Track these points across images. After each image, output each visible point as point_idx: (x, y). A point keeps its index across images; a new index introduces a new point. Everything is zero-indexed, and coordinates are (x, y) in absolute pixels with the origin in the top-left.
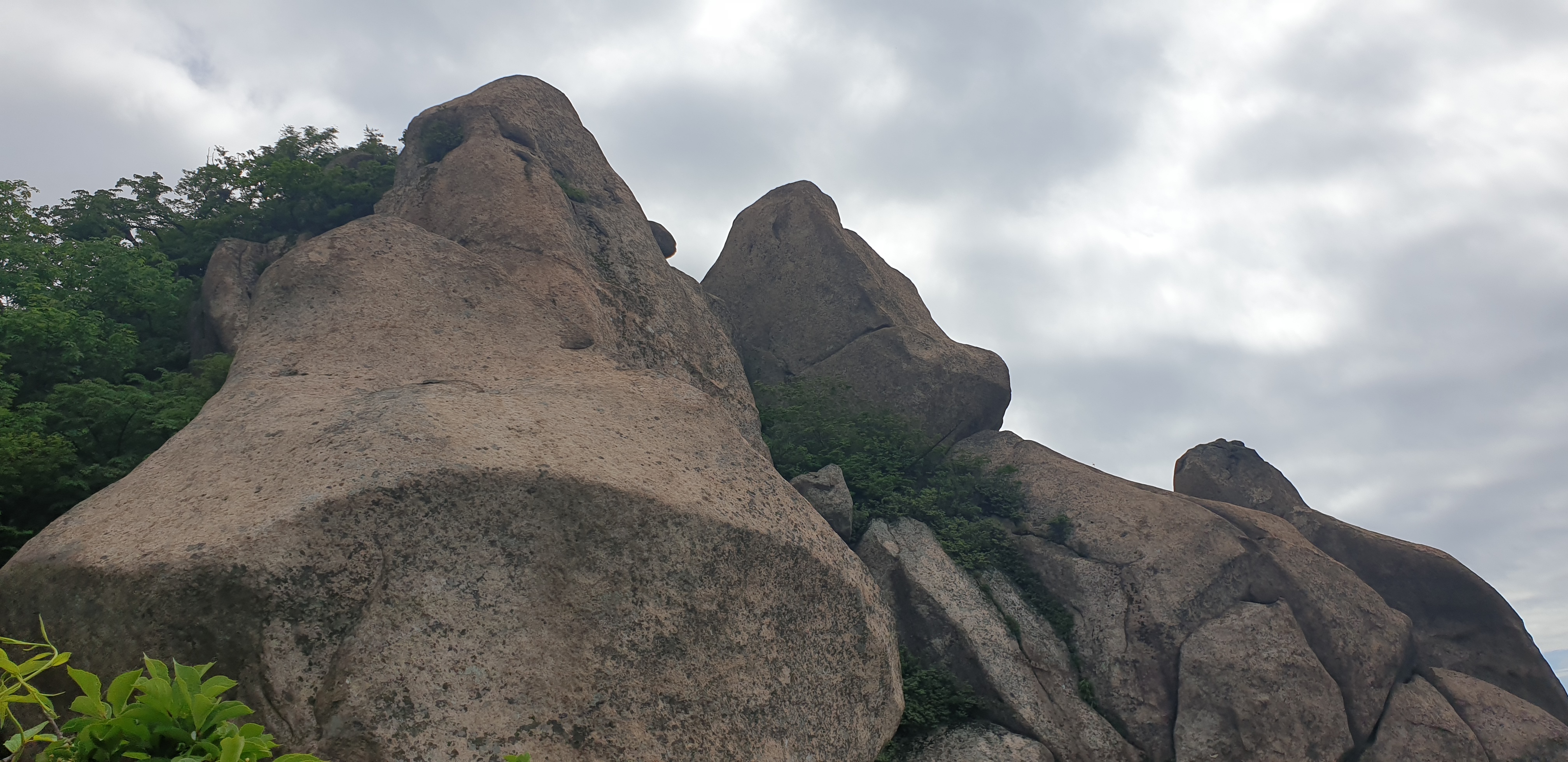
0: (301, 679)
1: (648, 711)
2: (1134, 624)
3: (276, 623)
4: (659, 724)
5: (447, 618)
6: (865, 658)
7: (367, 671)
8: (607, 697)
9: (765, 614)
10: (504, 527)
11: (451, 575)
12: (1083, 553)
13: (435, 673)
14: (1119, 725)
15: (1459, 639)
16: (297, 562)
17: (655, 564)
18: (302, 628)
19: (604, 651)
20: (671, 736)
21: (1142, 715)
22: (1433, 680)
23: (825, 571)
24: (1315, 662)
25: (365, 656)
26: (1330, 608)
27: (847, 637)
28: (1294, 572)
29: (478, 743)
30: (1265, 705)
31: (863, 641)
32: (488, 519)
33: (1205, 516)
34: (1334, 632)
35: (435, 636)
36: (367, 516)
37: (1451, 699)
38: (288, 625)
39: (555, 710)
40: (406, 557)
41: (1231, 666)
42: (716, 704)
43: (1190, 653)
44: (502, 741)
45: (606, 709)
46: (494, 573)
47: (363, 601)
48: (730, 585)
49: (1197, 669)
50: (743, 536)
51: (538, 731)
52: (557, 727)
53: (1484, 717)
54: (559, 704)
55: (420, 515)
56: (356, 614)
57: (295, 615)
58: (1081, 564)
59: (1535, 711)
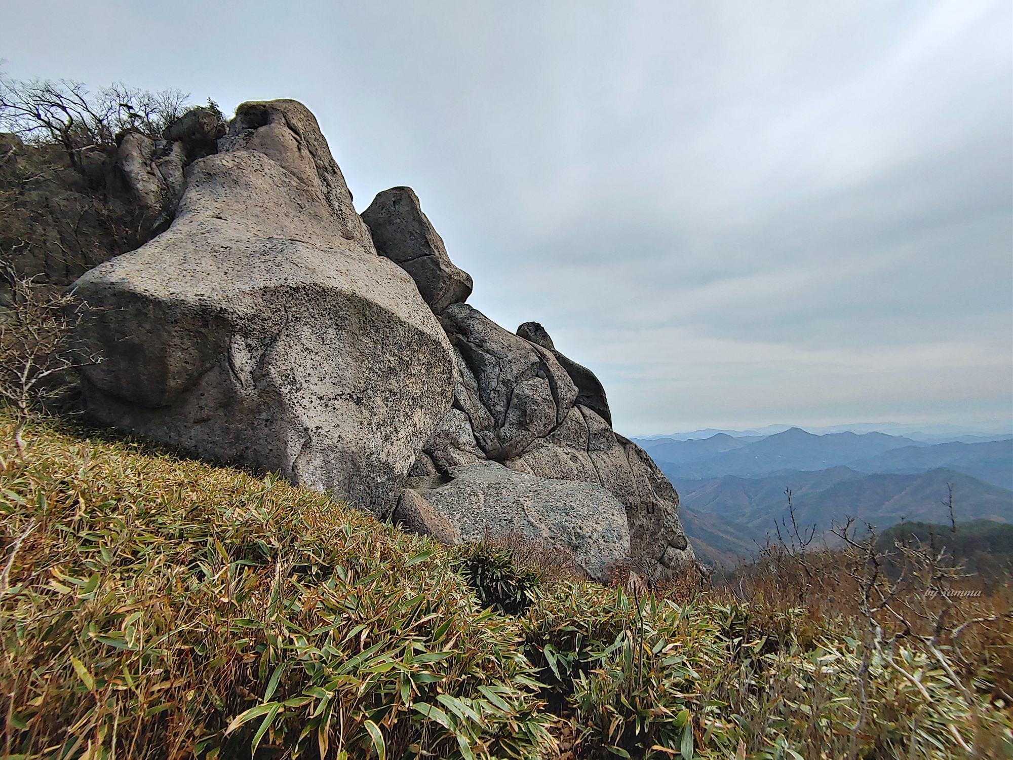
0: (247, 363)
1: (383, 394)
2: (501, 379)
3: (238, 337)
4: (386, 399)
5: (311, 347)
6: (450, 384)
7: (279, 364)
8: (370, 387)
9: (423, 364)
10: (336, 312)
11: (314, 329)
12: (488, 351)
13: (305, 368)
14: (490, 411)
15: (588, 397)
16: (250, 311)
17: (390, 339)
18: (249, 341)
19: (370, 369)
20: (390, 404)
21: (498, 408)
22: (579, 408)
23: (444, 352)
24: (552, 399)
25: (277, 357)
26: (559, 383)
27: (445, 376)
28: (552, 370)
29: (321, 398)
30: (535, 410)
31: (450, 378)
32: (330, 309)
33: (529, 347)
34: (559, 390)
35: (306, 353)
36: (282, 297)
37: (583, 414)
38: (243, 339)
39: (351, 389)
40: (297, 318)
41: (528, 397)
42: (404, 395)
43: (517, 391)
44: (330, 399)
45: (369, 391)
46: (330, 331)
47: (278, 334)
48: (414, 352)
49: (518, 396)
50: (422, 334)
51: (343, 397)
52: (351, 397)
53: (590, 420)
54: (352, 387)
55: (304, 301)
56: (274, 339)
57: (246, 335)
58: (488, 356)
59: (603, 420)
